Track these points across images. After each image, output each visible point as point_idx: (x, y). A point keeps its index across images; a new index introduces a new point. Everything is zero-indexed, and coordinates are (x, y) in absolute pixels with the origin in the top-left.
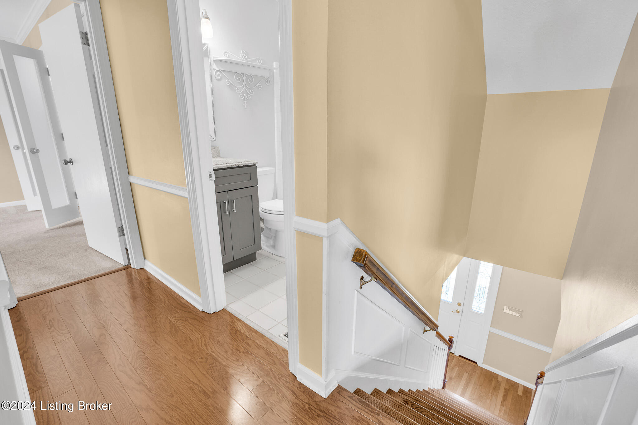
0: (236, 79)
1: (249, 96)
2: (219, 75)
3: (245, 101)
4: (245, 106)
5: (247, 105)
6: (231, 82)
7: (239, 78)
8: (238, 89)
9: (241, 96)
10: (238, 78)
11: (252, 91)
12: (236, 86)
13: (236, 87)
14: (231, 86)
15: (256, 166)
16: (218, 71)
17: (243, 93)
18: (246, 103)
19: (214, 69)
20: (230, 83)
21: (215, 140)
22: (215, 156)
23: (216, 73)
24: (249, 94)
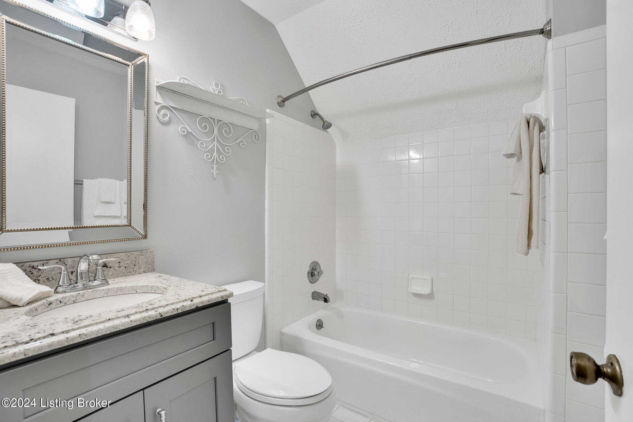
0: (201, 126)
1: (222, 157)
2: (165, 115)
3: (215, 166)
4: (215, 174)
5: (218, 172)
6: (190, 130)
7: (205, 125)
8: (202, 143)
9: (208, 155)
10: (203, 126)
11: (228, 149)
12: (199, 138)
13: (199, 140)
14: (188, 135)
15: (229, 301)
16: (164, 107)
17: (211, 151)
18: (217, 168)
19: (157, 103)
20: (188, 132)
21: (145, 237)
22: (142, 270)
23: (159, 111)
24: (223, 154)
